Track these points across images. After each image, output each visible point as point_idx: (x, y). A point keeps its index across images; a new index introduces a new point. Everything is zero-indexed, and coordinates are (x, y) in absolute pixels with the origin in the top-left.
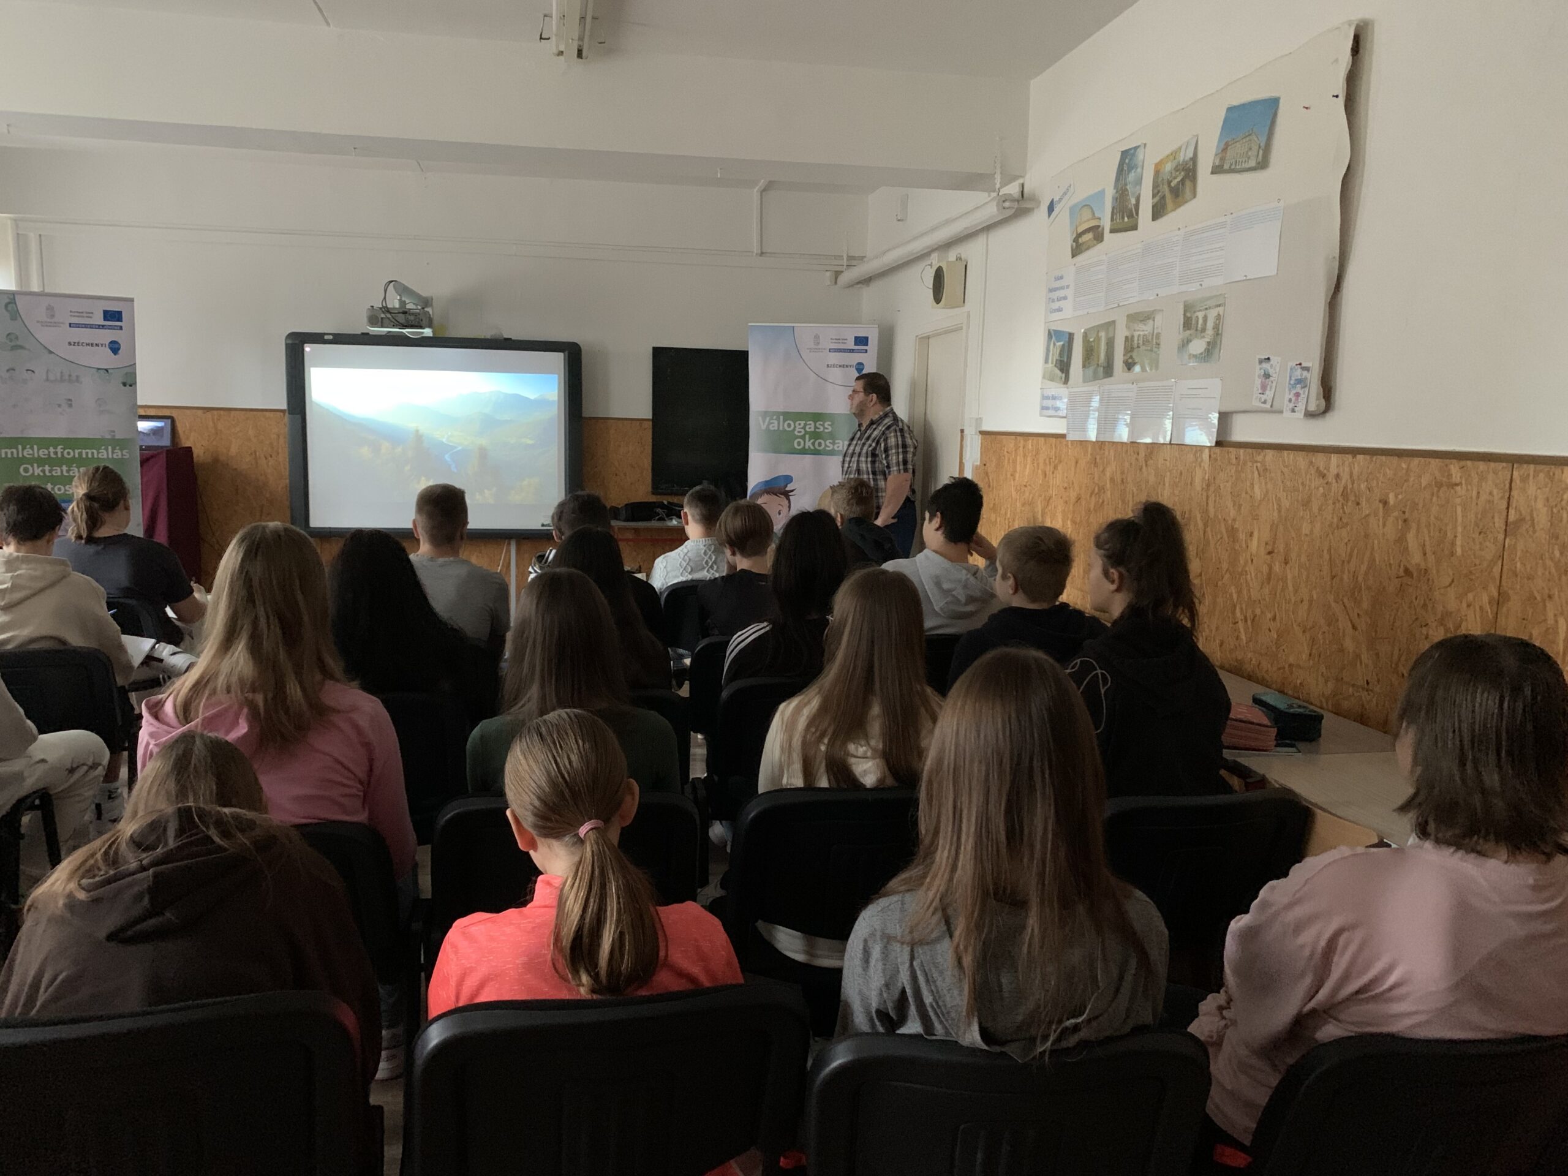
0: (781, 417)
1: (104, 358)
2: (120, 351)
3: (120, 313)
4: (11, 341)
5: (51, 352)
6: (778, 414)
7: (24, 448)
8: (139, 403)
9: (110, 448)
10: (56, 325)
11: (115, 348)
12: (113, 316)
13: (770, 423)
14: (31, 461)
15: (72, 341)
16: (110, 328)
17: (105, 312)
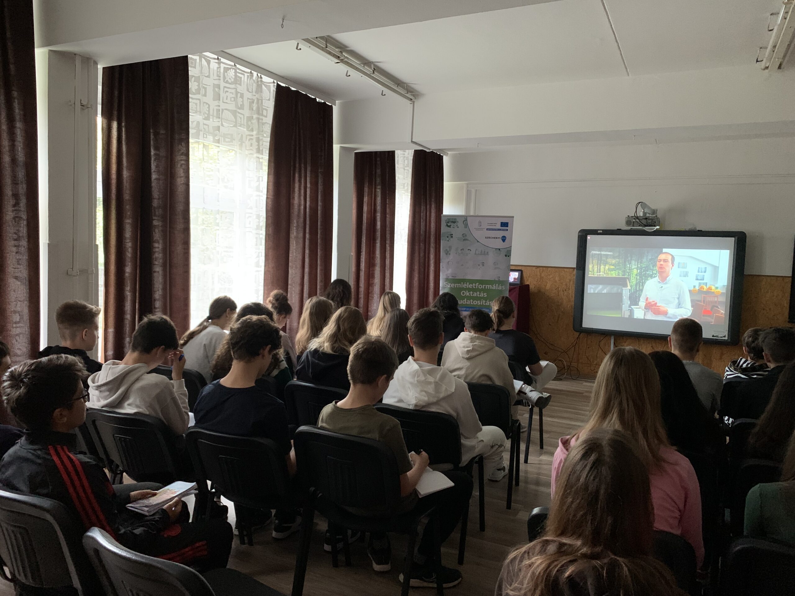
1: (499, 244)
2: (506, 241)
3: (507, 223)
4: (464, 237)
5: (478, 242)
7: (464, 284)
8: (511, 263)
9: (497, 285)
10: (482, 229)
11: (504, 239)
12: (505, 225)
14: (465, 289)
15: (487, 236)
16: (503, 230)
17: (502, 223)
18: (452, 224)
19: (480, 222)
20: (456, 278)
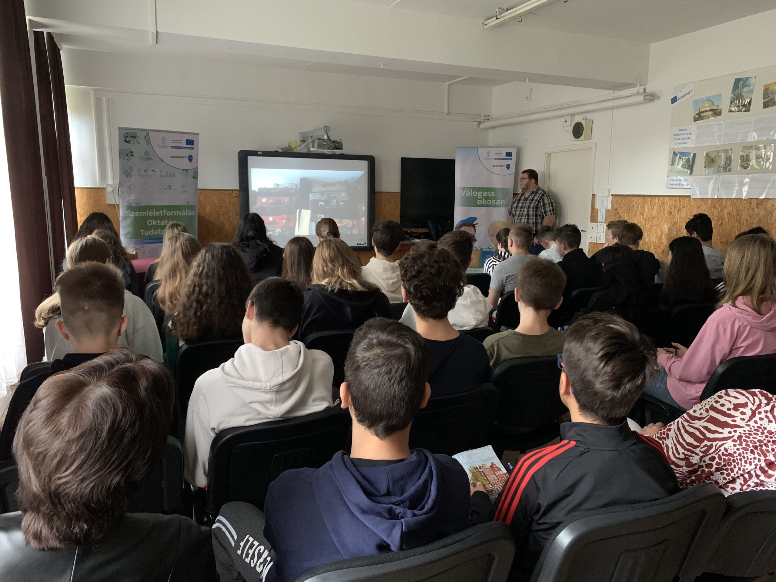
0: (472, 190)
1: (185, 164)
2: (193, 161)
3: (193, 141)
4: (146, 155)
5: (163, 161)
6: (470, 188)
7: (149, 211)
8: (199, 188)
9: (187, 210)
10: (166, 147)
11: (190, 159)
12: (190, 142)
13: (466, 193)
14: (151, 218)
15: (172, 155)
16: (189, 148)
17: (187, 140)
18: (132, 139)
19: (163, 139)
20: (140, 205)
